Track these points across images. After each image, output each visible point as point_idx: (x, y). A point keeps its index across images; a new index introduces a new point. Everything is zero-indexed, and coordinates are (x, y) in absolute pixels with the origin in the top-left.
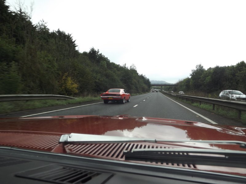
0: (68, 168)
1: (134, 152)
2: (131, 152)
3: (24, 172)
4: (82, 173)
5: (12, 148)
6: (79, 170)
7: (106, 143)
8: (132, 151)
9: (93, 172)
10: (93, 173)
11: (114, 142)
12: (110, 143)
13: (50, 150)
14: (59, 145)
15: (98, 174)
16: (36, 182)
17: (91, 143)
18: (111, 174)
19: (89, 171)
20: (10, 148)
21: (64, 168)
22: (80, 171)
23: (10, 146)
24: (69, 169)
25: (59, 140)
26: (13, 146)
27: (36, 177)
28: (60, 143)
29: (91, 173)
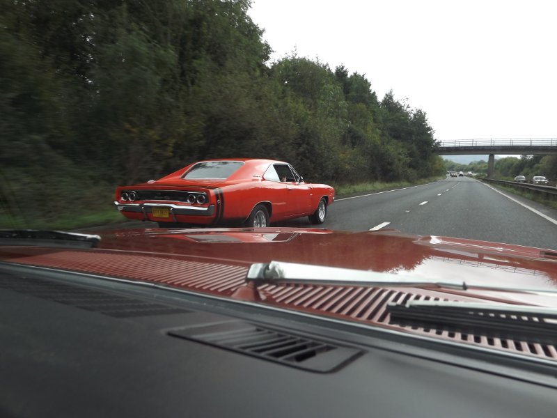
0: (267, 331)
1: (411, 307)
2: (405, 307)
3: (182, 328)
4: (294, 343)
5: (156, 286)
6: (289, 336)
7: (348, 285)
8: (407, 305)
9: (320, 342)
10: (318, 345)
11: (366, 285)
12: (356, 285)
13: (228, 292)
14: (245, 284)
15: (329, 348)
16: (208, 348)
17: (314, 284)
18: (357, 351)
19: (311, 341)
20: (153, 285)
21: (258, 330)
22: (291, 338)
23: (152, 281)
24: (269, 333)
25: (247, 275)
26: (158, 282)
27: (207, 340)
28: (248, 280)
29: (314, 345)
